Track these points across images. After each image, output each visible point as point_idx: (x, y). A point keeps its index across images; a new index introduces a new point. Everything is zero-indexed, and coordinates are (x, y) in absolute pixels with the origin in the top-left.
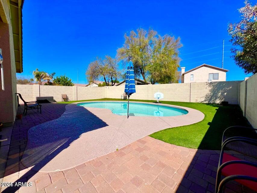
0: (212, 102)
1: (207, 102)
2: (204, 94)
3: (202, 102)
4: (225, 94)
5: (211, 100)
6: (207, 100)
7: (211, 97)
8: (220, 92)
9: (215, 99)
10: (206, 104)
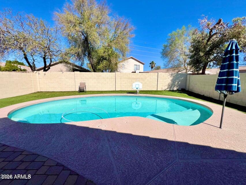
0: (172, 89)
1: (169, 89)
2: (167, 83)
3: (166, 89)
4: (180, 82)
5: (171, 87)
6: (169, 88)
7: (171, 86)
8: (176, 82)
9: (174, 87)
10: (169, 91)
